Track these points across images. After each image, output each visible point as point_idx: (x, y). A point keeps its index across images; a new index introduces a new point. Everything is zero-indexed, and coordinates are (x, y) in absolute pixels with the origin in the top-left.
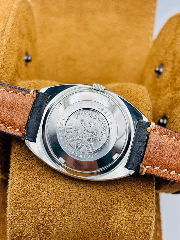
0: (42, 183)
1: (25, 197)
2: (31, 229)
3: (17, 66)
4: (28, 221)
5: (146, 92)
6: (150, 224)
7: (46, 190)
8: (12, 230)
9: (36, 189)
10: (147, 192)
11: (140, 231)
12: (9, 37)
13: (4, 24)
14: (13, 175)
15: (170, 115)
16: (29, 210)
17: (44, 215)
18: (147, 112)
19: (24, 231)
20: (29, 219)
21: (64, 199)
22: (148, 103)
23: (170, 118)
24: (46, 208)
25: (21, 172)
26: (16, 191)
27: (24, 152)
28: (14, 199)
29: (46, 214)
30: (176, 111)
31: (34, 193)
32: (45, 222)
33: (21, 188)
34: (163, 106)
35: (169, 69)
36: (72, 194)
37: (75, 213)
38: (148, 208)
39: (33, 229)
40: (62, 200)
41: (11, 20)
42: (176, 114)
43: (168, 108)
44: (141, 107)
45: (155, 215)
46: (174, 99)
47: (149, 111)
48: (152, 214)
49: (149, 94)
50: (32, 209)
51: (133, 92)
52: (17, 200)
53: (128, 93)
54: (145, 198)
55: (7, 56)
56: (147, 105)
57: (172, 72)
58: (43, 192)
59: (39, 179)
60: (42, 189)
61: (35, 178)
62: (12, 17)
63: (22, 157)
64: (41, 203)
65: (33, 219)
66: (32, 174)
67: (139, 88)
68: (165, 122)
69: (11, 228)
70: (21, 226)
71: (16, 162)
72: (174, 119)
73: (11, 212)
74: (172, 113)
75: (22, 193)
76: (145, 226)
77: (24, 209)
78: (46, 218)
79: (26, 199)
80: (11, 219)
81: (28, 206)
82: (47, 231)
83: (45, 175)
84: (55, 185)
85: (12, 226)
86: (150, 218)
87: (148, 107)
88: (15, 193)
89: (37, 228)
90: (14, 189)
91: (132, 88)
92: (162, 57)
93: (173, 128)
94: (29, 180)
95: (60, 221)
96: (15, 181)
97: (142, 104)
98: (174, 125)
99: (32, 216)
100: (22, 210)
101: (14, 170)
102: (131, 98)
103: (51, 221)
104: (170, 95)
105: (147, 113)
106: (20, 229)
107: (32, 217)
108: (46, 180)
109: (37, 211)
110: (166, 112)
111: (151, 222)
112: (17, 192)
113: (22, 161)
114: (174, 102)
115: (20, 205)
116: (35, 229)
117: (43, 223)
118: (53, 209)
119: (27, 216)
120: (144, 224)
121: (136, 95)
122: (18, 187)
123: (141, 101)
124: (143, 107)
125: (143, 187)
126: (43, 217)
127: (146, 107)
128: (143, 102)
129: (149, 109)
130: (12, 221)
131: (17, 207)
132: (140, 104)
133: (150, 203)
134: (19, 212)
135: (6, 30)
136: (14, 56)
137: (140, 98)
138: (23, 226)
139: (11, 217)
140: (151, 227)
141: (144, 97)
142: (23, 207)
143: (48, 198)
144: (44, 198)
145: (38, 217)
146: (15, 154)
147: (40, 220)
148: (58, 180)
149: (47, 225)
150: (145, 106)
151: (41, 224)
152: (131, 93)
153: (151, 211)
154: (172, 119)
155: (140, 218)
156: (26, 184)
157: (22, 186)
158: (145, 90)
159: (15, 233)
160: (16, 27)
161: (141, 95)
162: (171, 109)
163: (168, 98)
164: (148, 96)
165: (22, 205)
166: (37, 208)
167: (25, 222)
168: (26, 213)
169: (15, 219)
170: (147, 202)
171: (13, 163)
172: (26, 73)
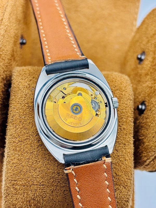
0: (34, 163)
1: (19, 175)
2: (23, 202)
3: (13, 51)
4: (21, 196)
5: (129, 82)
6: (128, 201)
7: (38, 170)
8: (7, 203)
9: (28, 169)
10: (126, 173)
11: (119, 206)
12: (7, 27)
13: (3, 14)
14: (8, 155)
15: (148, 103)
16: (22, 187)
17: (35, 191)
18: (129, 101)
19: (17, 204)
20: (21, 194)
21: (53, 178)
22: (130, 93)
23: (148, 106)
24: (37, 185)
25: (16, 153)
26: (10, 170)
27: (18, 135)
28: (9, 177)
29: (37, 191)
30: (154, 100)
31: (27, 172)
32: (35, 197)
33: (15, 167)
34: (143, 93)
35: (150, 59)
36: (60, 173)
37: (63, 190)
38: (126, 187)
39: (25, 202)
40: (51, 179)
41: (9, 9)
42: (154, 103)
43: (147, 96)
44: (124, 96)
45: (132, 194)
46: (152, 89)
47: (131, 100)
48: (130, 193)
49: (131, 84)
50: (25, 186)
51: (117, 82)
52: (12, 178)
53: (113, 83)
54: (124, 179)
55: (4, 44)
56: (129, 95)
57: (153, 62)
58: (34, 171)
59: (31, 160)
60: (33, 169)
61: (28, 159)
62: (10, 6)
63: (16, 139)
64: (33, 180)
65: (25, 194)
66: (25, 155)
67: (122, 78)
68: (144, 107)
69: (6, 202)
70: (15, 200)
71: (11, 143)
72: (152, 107)
73: (6, 188)
74: (150, 102)
75: (16, 172)
76: (123, 202)
77: (17, 185)
78: (37, 194)
79: (19, 177)
80: (6, 193)
81: (21, 183)
82: (37, 205)
83: (37, 156)
84: (46, 165)
85: (7, 200)
86: (128, 196)
87: (130, 96)
88: (10, 171)
89: (29, 202)
90: (9, 168)
91: (117, 78)
92: (144, 45)
93: (150, 115)
94: (22, 160)
95: (49, 196)
96: (10, 160)
97: (125, 94)
98: (151, 113)
99: (24, 191)
100: (16, 186)
101: (9, 151)
102: (115, 88)
103: (41, 196)
104: (149, 84)
105: (129, 103)
106: (14, 202)
107: (24, 193)
108: (38, 161)
109: (29, 187)
110: (145, 99)
111: (129, 199)
112: (12, 171)
113: (17, 143)
114: (153, 91)
115: (14, 182)
116: (27, 202)
117: (34, 197)
118: (43, 186)
119: (20, 192)
120: (122, 201)
121: (120, 85)
122: (12, 166)
123: (124, 91)
124: (126, 96)
125: (123, 169)
126: (34, 193)
127: (129, 97)
128: (126, 92)
129: (131, 98)
130: (7, 196)
131: (11, 184)
132: (123, 94)
133: (128, 183)
134: (13, 188)
135: (4, 20)
136: (11, 43)
137: (124, 88)
138: (17, 199)
139: (6, 192)
140: (128, 203)
141: (127, 87)
142: (17, 184)
143: (39, 177)
144: (35, 177)
145: (30, 192)
146: (11, 136)
147: (31, 195)
148: (48, 161)
149: (37, 200)
150: (127, 95)
151: (32, 199)
152: (116, 82)
153: (129, 190)
154: (150, 107)
155: (119, 196)
156: (20, 163)
157: (16, 166)
158: (128, 80)
159: (9, 205)
160: (13, 15)
161: (125, 85)
162: (150, 97)
163: (148, 86)
164: (130, 86)
165: (15, 182)
166: (29, 185)
167: (18, 196)
168: (19, 189)
169: (9, 194)
170: (126, 182)
171: (8, 144)
172: (21, 54)
